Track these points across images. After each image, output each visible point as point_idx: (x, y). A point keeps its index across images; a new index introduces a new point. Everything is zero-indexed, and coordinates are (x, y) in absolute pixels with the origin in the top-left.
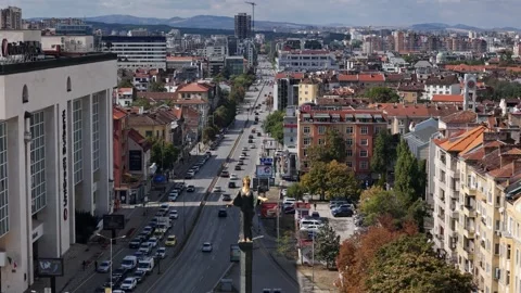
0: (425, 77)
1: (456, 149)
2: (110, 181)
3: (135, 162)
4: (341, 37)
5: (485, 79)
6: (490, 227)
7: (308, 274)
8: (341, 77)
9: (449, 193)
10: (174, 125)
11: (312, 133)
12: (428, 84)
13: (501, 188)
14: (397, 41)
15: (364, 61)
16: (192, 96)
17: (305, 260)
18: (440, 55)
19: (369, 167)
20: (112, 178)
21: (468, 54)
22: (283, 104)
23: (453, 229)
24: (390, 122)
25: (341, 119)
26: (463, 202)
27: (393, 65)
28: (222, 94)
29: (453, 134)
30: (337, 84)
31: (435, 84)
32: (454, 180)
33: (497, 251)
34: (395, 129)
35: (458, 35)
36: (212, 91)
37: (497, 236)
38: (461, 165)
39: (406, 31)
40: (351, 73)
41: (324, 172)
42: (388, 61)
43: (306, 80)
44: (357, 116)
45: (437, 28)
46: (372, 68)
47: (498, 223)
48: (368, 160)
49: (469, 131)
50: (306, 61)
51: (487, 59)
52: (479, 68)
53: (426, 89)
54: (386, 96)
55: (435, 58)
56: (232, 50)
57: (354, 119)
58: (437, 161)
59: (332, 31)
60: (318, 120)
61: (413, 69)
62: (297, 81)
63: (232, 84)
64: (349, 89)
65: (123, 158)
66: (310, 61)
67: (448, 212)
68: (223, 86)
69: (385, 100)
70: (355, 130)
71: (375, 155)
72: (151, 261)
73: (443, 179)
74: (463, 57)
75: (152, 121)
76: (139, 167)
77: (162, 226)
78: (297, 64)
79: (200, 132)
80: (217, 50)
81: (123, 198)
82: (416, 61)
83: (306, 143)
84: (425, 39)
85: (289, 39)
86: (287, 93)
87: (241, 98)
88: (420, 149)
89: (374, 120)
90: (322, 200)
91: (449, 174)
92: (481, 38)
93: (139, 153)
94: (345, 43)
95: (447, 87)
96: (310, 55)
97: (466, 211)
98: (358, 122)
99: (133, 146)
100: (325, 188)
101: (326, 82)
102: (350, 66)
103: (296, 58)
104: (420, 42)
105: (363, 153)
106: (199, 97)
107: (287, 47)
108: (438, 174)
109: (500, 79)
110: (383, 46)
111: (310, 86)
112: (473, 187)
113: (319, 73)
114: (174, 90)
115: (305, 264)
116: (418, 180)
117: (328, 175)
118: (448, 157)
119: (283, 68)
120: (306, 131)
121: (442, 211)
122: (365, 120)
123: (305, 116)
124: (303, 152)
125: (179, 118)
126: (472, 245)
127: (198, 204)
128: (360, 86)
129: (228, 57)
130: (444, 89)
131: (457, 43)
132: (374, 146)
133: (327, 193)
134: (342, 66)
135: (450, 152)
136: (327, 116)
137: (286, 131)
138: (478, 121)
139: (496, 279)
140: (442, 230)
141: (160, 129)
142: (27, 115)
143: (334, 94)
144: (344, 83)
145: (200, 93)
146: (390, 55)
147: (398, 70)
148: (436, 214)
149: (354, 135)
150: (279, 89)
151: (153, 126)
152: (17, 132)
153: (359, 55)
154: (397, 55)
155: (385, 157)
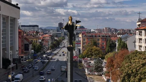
2: (17, 51)
3: (26, 48)
9: (145, 45)
10: (40, 41)
11: (86, 41)
12: (118, 35)
14: (105, 30)
16: (46, 38)
17: (89, 73)
20: (18, 50)
25: (96, 36)
29: (143, 25)
36: (52, 37)
41: (92, 50)
44: (101, 35)
48: (105, 49)
50: (80, 31)
57: (100, 36)
58: (137, 36)
60: (88, 36)
62: (78, 34)
63: (58, 38)
65: (22, 45)
68: (56, 38)
70: (100, 39)
71: (107, 48)
73: (140, 42)
75: (33, 37)
78: (77, 32)
79: (49, 47)
80: (54, 31)
81: (22, 59)
83: (84, 44)
89: (106, 36)
90: (91, 60)
93: (28, 45)
98: (101, 37)
99: (26, 42)
100: (92, 55)
105: (103, 47)
106: (48, 38)
108: (137, 41)
120: (84, 40)
122: (103, 36)
123: (83, 35)
124: (83, 47)
125: (42, 39)
129: (57, 33)
132: (106, 45)
133: (93, 57)
136: (91, 35)
137: (76, 45)
149: (100, 41)
151: (33, 39)
155: (111, 48)
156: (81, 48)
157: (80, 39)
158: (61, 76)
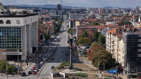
0: (106, 20)
1: (111, 32)
4: (85, 10)
5: (121, 21)
6: (117, 46)
7: (81, 58)
8: (86, 20)
9: (109, 41)
10: (48, 31)
11: (80, 32)
12: (107, 21)
13: (118, 38)
14: (99, 11)
15: (91, 16)
16: (50, 24)
18: (110, 15)
19: (93, 39)
20: (38, 40)
21: (118, 14)
22: (72, 26)
23: (110, 48)
24: (98, 30)
25: (87, 29)
26: (112, 42)
27: (98, 17)
28: (56, 24)
29: (110, 30)
30: (85, 22)
31: (108, 21)
32: (110, 39)
33: (118, 51)
34: (99, 31)
35: (116, 9)
36: (54, 23)
37: (118, 48)
38: (112, 35)
39: (102, 9)
40: (88, 19)
42: (97, 16)
43: (77, 20)
44: (90, 28)
45: (110, 7)
46: (93, 18)
47: (118, 45)
49: (113, 29)
50: (77, 16)
51: (122, 16)
52: (120, 18)
53: (106, 23)
54: (97, 24)
55: (109, 15)
56: (57, 13)
57: (89, 29)
58: (107, 35)
59: (82, 8)
60: (81, 29)
61: (104, 18)
62: (75, 21)
63: (58, 22)
64: (88, 23)
65: (39, 37)
66: (78, 16)
67: (109, 45)
68: (56, 22)
69: (96, 25)
70: (90, 31)
72: (49, 55)
73: (108, 39)
74: (116, 15)
75: (44, 29)
76: (42, 39)
77: (50, 50)
78: (74, 17)
80: (53, 13)
81: (39, 45)
82: (104, 16)
83: (79, 34)
84: (107, 11)
85: (72, 11)
86: (73, 24)
87: (61, 25)
88: (104, 34)
89: (94, 29)
90: (83, 46)
91: (109, 37)
92: (121, 10)
93: (42, 36)
94: (86, 12)
95: (112, 22)
96: (78, 15)
97: (113, 44)
98: (90, 29)
99: (41, 34)
100: (84, 43)
101: (82, 21)
102: (87, 17)
103: (74, 15)
104: (105, 11)
105: (92, 36)
106: (52, 25)
107: (71, 13)
108: (107, 38)
109: (125, 20)
110: (96, 12)
111: (78, 22)
112: (114, 39)
113: (80, 19)
114: (45, 23)
115: (80, 56)
116: (104, 40)
117: (84, 40)
118: (109, 34)
119: (71, 18)
121: (108, 45)
122: (92, 29)
123: (78, 28)
124: (78, 36)
125: (49, 29)
126: (114, 51)
127: (56, 46)
128: (90, 22)
129: (56, 15)
130: (111, 23)
131: (115, 12)
132: (94, 35)
133: (84, 44)
134: (85, 18)
135: (110, 33)
136: (83, 28)
137: (73, 32)
138: (115, 27)
139: (118, 56)
140: (108, 49)
141: (46, 31)
142: (26, 25)
143: (84, 24)
144: (86, 21)
145: (52, 24)
146: (98, 15)
147: (100, 18)
148: (107, 46)
150: (71, 23)
151: (44, 30)
152: (25, 28)
153: (90, 15)
154: (99, 15)
155: (97, 37)
156: (77, 36)
157: (76, 28)
158: (65, 57)
